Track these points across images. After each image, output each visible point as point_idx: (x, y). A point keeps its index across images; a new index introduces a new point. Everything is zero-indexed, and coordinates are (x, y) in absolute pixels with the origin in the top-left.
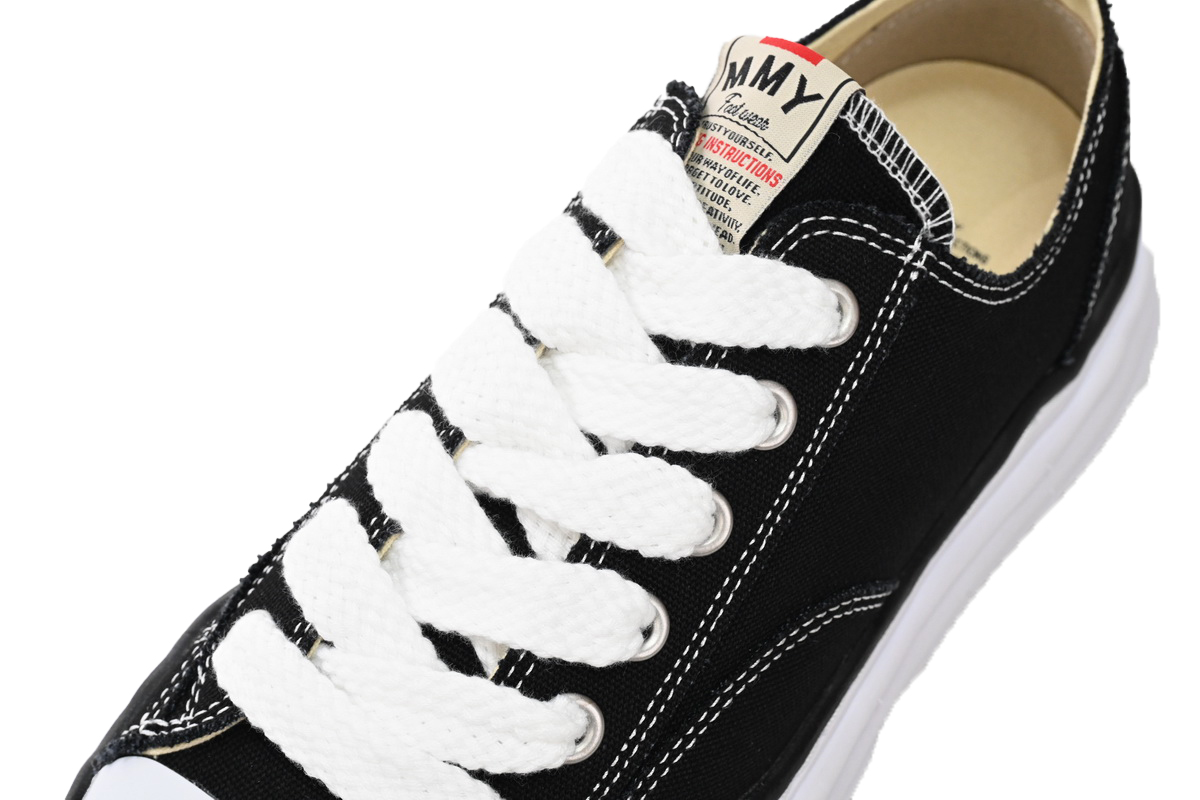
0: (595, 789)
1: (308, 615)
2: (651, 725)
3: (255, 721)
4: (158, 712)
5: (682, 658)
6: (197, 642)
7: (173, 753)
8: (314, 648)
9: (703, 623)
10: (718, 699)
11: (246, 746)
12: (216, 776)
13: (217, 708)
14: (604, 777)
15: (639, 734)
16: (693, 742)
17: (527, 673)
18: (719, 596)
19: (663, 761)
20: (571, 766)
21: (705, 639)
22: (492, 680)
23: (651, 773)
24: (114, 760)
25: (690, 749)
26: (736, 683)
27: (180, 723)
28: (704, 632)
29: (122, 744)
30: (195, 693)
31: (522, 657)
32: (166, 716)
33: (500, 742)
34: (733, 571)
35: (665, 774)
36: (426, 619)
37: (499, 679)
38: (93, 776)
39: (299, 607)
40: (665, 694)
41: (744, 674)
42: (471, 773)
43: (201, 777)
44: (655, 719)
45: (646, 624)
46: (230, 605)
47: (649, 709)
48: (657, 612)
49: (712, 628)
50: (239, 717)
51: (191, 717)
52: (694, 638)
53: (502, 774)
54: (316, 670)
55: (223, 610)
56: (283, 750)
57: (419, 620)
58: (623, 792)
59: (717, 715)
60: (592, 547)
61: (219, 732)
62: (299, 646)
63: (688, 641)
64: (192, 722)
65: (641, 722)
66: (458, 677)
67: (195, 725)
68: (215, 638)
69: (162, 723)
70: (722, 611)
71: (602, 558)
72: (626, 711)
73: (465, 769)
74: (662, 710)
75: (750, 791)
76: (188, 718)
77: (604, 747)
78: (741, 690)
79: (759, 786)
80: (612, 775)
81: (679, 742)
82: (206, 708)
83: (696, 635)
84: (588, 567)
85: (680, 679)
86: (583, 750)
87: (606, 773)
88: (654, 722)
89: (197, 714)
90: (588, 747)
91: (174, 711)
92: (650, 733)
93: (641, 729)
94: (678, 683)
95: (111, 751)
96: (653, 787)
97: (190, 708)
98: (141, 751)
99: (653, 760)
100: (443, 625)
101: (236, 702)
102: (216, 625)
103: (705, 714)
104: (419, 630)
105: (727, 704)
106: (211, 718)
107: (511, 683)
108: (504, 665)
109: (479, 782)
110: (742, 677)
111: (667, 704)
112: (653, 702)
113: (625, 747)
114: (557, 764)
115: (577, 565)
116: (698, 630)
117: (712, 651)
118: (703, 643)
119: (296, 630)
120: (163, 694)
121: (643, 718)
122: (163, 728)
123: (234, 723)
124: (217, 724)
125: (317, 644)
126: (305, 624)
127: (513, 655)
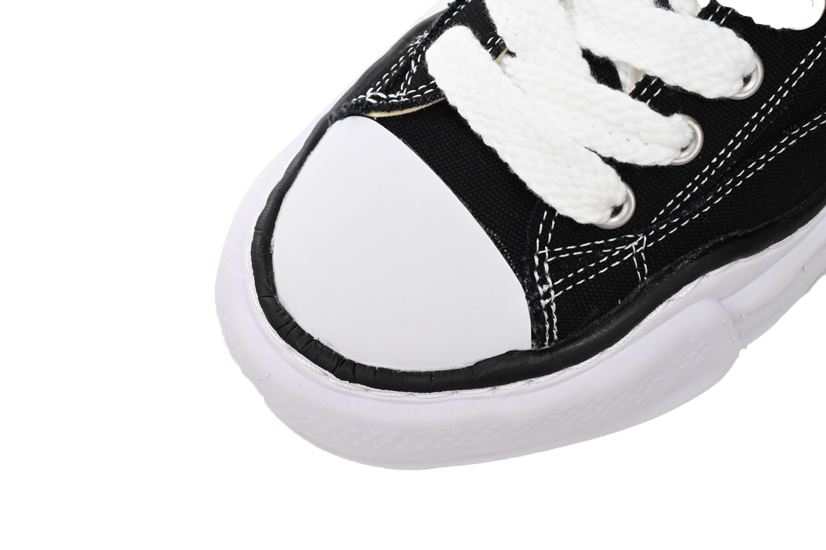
0: (688, 186)
1: (500, 32)
2: (736, 148)
3: (452, 101)
4: (380, 88)
5: (768, 102)
6: (412, 45)
7: (388, 117)
8: (500, 56)
9: (788, 80)
10: (787, 138)
11: (441, 119)
12: (417, 137)
13: (424, 90)
14: (696, 178)
15: (726, 153)
16: (763, 166)
17: (655, 95)
18: (803, 62)
19: (739, 175)
20: (674, 166)
21: (787, 92)
22: (630, 95)
23: (729, 182)
24: (345, 117)
25: (760, 170)
26: (801, 128)
27: (396, 97)
28: (787, 87)
29: (352, 106)
30: (408, 78)
31: (653, 82)
32: (386, 91)
33: (628, 140)
34: (817, 45)
35: (738, 185)
36: (587, 46)
37: (635, 94)
38: (328, 127)
39: (494, 25)
40: (751, 127)
41: (808, 123)
42: (604, 159)
43: (406, 137)
44: (740, 144)
45: (747, 73)
46: (440, 21)
47: (737, 136)
48: (757, 66)
49: (794, 85)
50: (440, 97)
51: (404, 94)
52: (779, 90)
53: (626, 164)
54: (501, 71)
55: (433, 25)
56: (470, 124)
57: (582, 45)
58: (708, 191)
59: (783, 149)
60: (717, 10)
61: (424, 106)
62: (490, 52)
63: (774, 91)
64: (405, 97)
65: (730, 144)
66: (604, 89)
67: (407, 99)
68: (427, 43)
69: (383, 95)
70: (803, 74)
71: (724, 20)
72: (720, 134)
73: (600, 155)
74: (746, 138)
75: (793, 210)
76: (401, 94)
77: (700, 157)
78: (804, 134)
79: (799, 208)
80: (702, 178)
81: (753, 164)
82: (416, 89)
83: (781, 88)
84: (713, 24)
85: (763, 118)
86: (685, 157)
87: (698, 177)
88: (738, 146)
89: (408, 93)
90: (688, 155)
91: (392, 88)
92: (734, 153)
93: (729, 149)
94: (761, 121)
95: (344, 110)
96: (728, 193)
97: (404, 88)
98: (366, 113)
99: (732, 174)
100: (599, 52)
101: (440, 86)
102: (427, 34)
103: (776, 147)
104: (580, 53)
105: (792, 143)
106: (419, 95)
107: (643, 99)
108: (640, 86)
109: (608, 167)
110: (806, 125)
111: (751, 134)
112: (741, 131)
113: (715, 160)
114: (666, 163)
115: (705, 21)
116: (783, 85)
117: (791, 101)
118: (785, 95)
119: (489, 42)
120: (384, 77)
121: (732, 141)
122: (383, 99)
123: (435, 102)
124: (424, 100)
125: (503, 53)
126: (497, 37)
127: (647, 79)
